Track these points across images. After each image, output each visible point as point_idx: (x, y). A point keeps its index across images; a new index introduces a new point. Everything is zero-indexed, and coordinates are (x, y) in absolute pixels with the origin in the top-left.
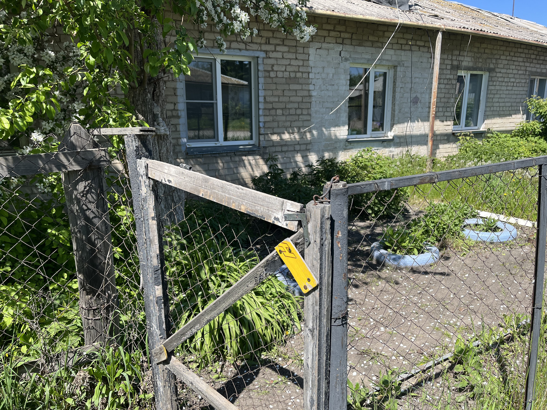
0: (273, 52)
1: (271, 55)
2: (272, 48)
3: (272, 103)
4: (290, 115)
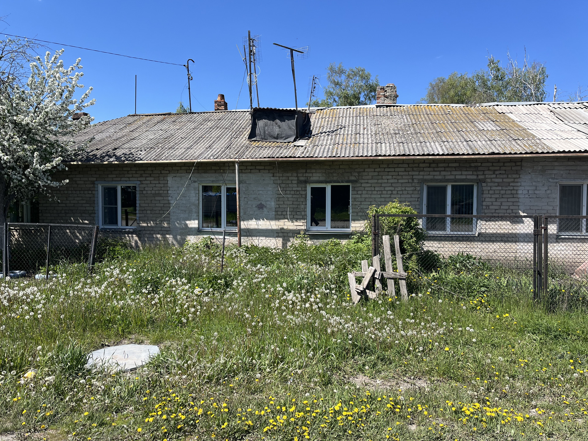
0: (144, 181)
1: (144, 182)
2: (144, 179)
3: (144, 207)
4: (155, 214)
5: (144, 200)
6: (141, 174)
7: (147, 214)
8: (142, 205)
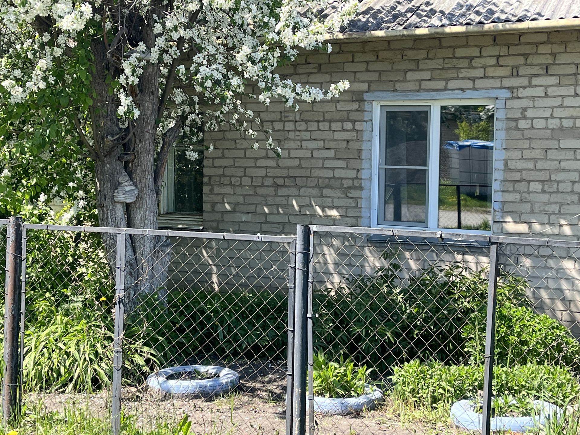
0: (524, 87)
1: (522, 93)
2: (524, 81)
3: (521, 171)
5: (522, 150)
6: (516, 68)
7: (529, 192)
8: (512, 165)
